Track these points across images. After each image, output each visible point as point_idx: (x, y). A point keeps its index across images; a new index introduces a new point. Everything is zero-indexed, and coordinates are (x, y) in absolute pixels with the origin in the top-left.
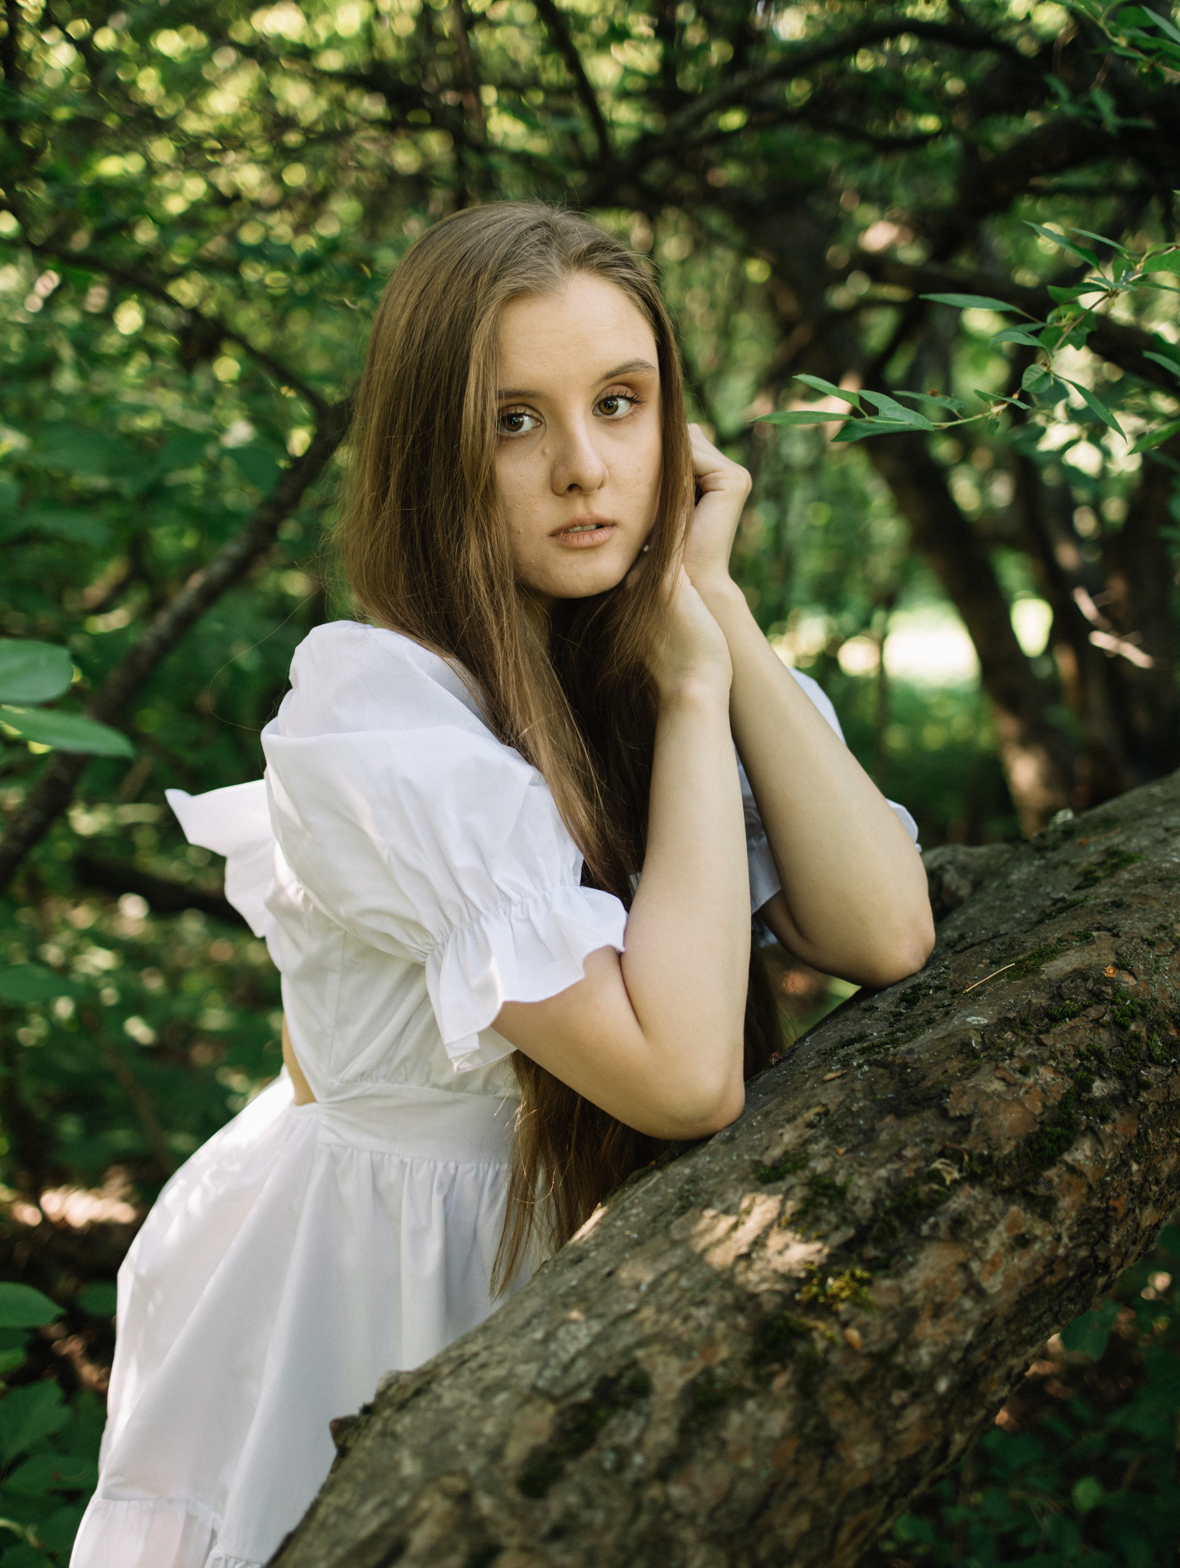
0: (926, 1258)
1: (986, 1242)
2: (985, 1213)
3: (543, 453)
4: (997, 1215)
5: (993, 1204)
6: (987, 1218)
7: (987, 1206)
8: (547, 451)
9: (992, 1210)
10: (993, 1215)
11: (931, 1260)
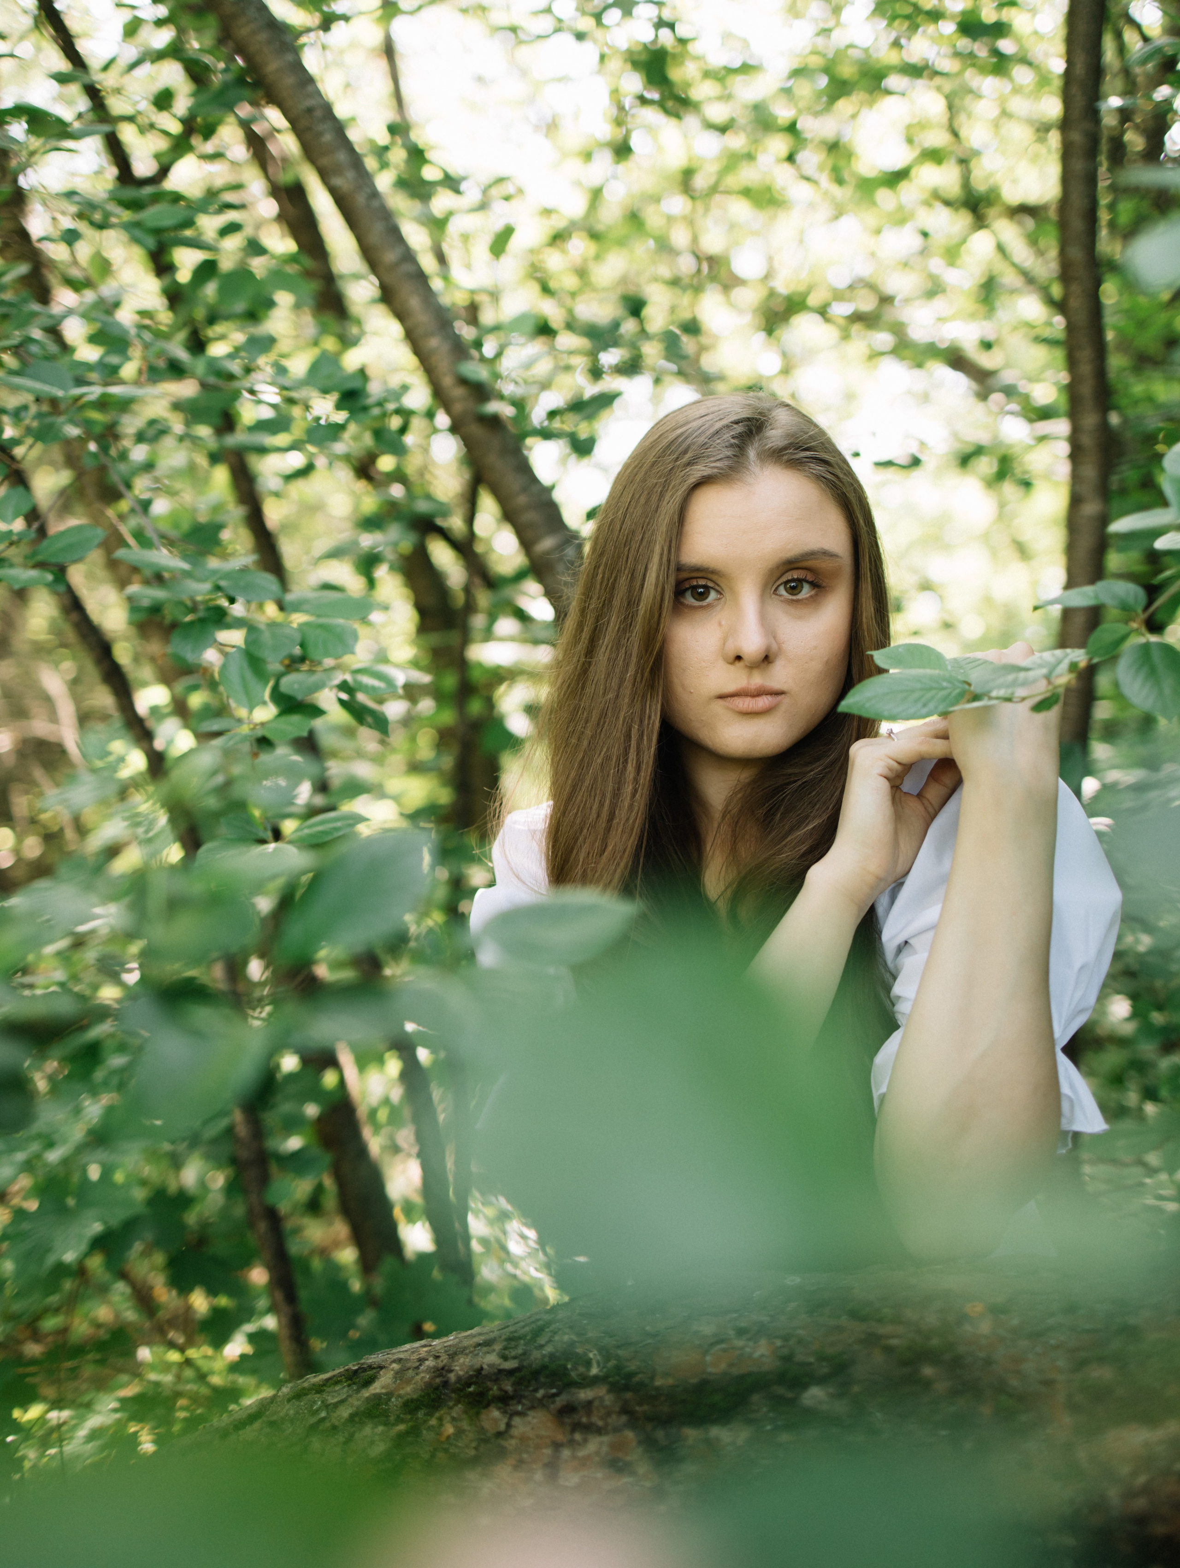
0: (534, 1417)
1: (585, 1441)
2: (601, 1418)
3: (720, 624)
4: (610, 1428)
5: (614, 1417)
6: (600, 1423)
7: (609, 1414)
8: (723, 623)
9: (610, 1420)
10: (607, 1425)
11: (535, 1421)
